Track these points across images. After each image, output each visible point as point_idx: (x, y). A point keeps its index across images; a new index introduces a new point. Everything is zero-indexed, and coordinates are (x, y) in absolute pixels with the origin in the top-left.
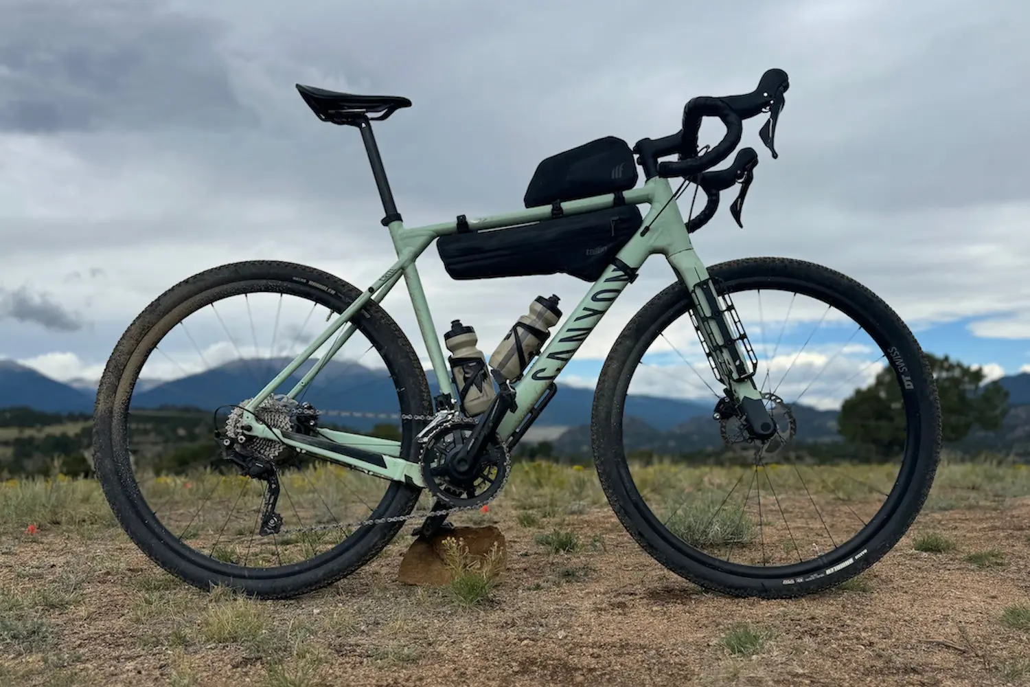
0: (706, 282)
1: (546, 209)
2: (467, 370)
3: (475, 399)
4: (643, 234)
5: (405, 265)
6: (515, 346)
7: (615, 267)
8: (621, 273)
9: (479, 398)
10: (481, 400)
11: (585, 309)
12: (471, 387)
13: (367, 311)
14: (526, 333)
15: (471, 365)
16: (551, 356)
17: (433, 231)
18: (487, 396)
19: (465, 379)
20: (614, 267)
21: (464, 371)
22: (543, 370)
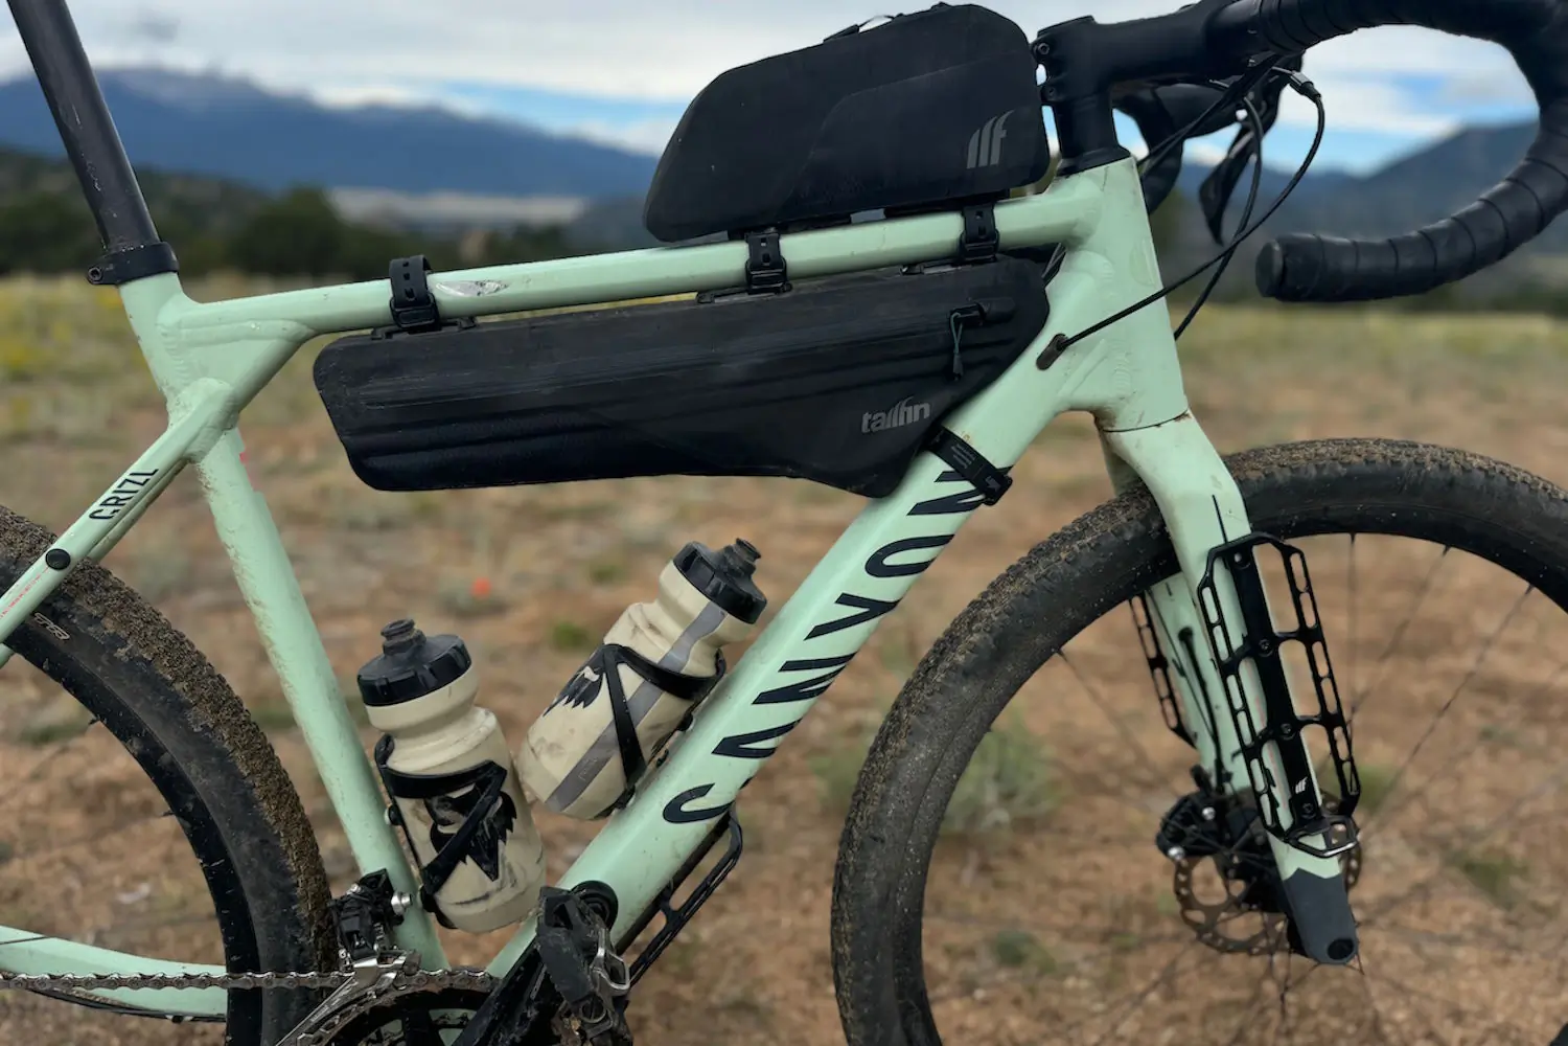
0: (1244, 547)
1: (727, 258)
2: (444, 814)
3: (476, 900)
4: (1044, 362)
5: (193, 449)
6: (613, 732)
7: (949, 468)
8: (965, 486)
9: (486, 897)
10: (495, 901)
11: (845, 599)
12: (461, 865)
13: (57, 616)
14: (651, 689)
15: (456, 795)
16: (731, 747)
17: (297, 320)
18: (514, 884)
19: (437, 839)
20: (945, 467)
21: (433, 814)
22: (702, 791)
